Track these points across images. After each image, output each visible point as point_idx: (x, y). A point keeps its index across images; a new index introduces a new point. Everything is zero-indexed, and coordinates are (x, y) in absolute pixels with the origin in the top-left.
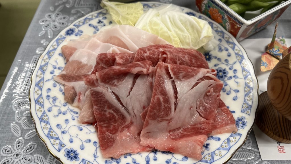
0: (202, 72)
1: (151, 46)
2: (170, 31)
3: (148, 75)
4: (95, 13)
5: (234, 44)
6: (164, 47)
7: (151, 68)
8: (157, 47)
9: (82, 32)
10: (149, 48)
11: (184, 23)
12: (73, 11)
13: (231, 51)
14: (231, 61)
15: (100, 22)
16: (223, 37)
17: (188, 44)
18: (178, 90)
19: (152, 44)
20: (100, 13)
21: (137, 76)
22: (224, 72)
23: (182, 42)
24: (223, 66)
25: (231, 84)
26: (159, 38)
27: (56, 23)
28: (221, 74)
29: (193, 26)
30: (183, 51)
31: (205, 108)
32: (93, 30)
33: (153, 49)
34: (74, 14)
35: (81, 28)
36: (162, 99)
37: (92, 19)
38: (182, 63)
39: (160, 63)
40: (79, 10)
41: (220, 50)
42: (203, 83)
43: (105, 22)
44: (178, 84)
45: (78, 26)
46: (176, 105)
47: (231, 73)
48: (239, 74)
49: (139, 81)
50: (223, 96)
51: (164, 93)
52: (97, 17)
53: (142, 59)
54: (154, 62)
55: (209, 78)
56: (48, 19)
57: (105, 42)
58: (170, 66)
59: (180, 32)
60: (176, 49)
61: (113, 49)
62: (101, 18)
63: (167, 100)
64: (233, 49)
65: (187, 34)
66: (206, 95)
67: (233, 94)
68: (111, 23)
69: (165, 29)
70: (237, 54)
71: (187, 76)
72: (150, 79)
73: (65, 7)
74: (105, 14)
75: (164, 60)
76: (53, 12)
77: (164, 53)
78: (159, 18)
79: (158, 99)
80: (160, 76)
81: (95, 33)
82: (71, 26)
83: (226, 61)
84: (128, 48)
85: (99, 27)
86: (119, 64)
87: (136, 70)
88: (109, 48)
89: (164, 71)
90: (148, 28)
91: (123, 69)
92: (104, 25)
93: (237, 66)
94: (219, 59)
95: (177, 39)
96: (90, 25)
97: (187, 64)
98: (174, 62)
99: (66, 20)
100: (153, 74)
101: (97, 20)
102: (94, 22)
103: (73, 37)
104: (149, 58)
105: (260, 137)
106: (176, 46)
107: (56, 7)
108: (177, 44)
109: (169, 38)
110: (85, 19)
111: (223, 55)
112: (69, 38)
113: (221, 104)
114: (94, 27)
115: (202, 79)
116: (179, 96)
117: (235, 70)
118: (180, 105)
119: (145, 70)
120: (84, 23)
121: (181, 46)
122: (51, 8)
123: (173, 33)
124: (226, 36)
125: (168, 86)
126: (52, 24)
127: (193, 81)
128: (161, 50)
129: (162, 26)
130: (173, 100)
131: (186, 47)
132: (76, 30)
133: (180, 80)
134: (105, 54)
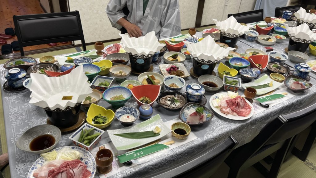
0: (80, 164)
1: (63, 163)
2: (67, 156)
3: (65, 171)
4: (39, 159)
5: (88, 153)
6: (67, 162)
7: (66, 169)
8: (65, 162)
9: (37, 167)
10: (63, 164)
11: (71, 153)
12: (27, 161)
13: (88, 155)
14: (88, 158)
15: (42, 161)
16: (85, 152)
17: (74, 158)
18: (74, 171)
19: (63, 162)
20: (41, 158)
21: (62, 172)
22: (87, 162)
23: (72, 158)
24: (87, 160)
25: (89, 164)
26: (65, 160)
27: (22, 168)
28: (86, 163)
29: (74, 153)
30: (73, 161)
31: (83, 173)
32: (40, 165)
33: (65, 164)
34: (28, 162)
35: (36, 166)
36: (70, 175)
37: (39, 161)
38: (73, 164)
39: (68, 166)
40: (29, 159)
41: (85, 156)
42: (80, 167)
43: (44, 160)
44: (74, 170)
45: (35, 166)
46: (75, 175)
47: (89, 162)
48: (91, 161)
49: (63, 173)
50: (88, 169)
51: (71, 173)
52: (40, 160)
53: (62, 167)
54: (66, 167)
55: (82, 165)
56: (18, 167)
57: (48, 167)
58: (70, 166)
59: (71, 156)
60: (71, 161)
61: (52, 168)
62: (42, 160)
63: (72, 175)
64: (88, 154)
65: (73, 156)
66: (83, 170)
67: (90, 167)
68: (46, 160)
69: (66, 157)
70: (90, 155)
71: (76, 167)
72: (66, 172)
73: (22, 160)
74: (43, 158)
75: (68, 165)
76: (19, 164)
77: (68, 164)
78: (63, 154)
79: (70, 176)
80: (68, 170)
81: (41, 166)
82: (32, 167)
83: (87, 158)
84: (56, 166)
85: (42, 163)
86: (56, 171)
87: (61, 171)
88: (51, 168)
89: (69, 168)
90: (61, 158)
91: (58, 172)
92: (44, 162)
93: (90, 159)
94: (85, 159)
95: (70, 158)
96: (39, 164)
97: (75, 164)
98: (71, 165)
99: (26, 165)
100: (66, 170)
101: (41, 161)
102: (40, 162)
103: (34, 170)
104: (64, 166)
105: (100, 175)
106: (70, 160)
107: (19, 162)
108: (71, 160)
109: (68, 159)
110: (36, 162)
111: (86, 157)
112: (33, 171)
113: (87, 171)
114: (40, 164)
115: (80, 166)
116: (75, 173)
117: (90, 160)
118: (76, 175)
119: (64, 170)
120: (36, 164)
121: (72, 160)
122: (17, 163)
123: (69, 157)
124: (85, 151)
125: (71, 171)
126: (21, 169)
127: (78, 168)
128: (67, 163)
129: (65, 156)
130: (73, 174)
131: (74, 159)
132: (35, 167)
133: (74, 169)
134: (51, 170)
